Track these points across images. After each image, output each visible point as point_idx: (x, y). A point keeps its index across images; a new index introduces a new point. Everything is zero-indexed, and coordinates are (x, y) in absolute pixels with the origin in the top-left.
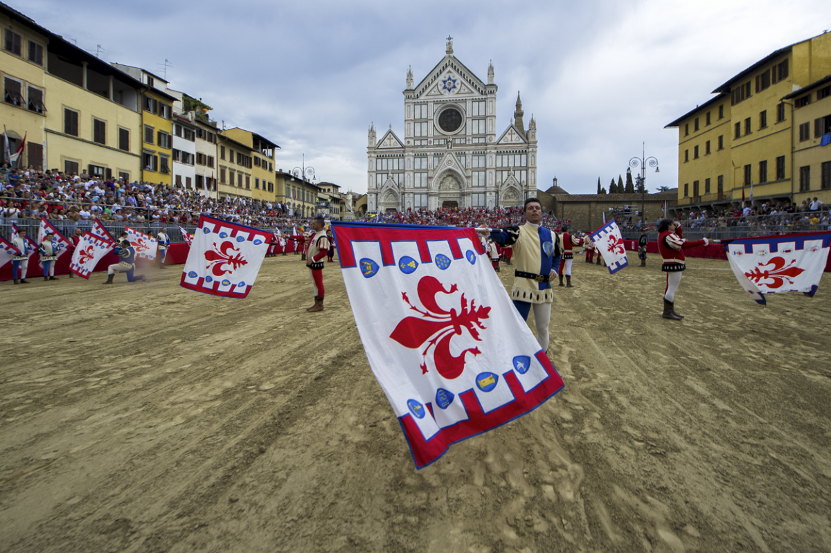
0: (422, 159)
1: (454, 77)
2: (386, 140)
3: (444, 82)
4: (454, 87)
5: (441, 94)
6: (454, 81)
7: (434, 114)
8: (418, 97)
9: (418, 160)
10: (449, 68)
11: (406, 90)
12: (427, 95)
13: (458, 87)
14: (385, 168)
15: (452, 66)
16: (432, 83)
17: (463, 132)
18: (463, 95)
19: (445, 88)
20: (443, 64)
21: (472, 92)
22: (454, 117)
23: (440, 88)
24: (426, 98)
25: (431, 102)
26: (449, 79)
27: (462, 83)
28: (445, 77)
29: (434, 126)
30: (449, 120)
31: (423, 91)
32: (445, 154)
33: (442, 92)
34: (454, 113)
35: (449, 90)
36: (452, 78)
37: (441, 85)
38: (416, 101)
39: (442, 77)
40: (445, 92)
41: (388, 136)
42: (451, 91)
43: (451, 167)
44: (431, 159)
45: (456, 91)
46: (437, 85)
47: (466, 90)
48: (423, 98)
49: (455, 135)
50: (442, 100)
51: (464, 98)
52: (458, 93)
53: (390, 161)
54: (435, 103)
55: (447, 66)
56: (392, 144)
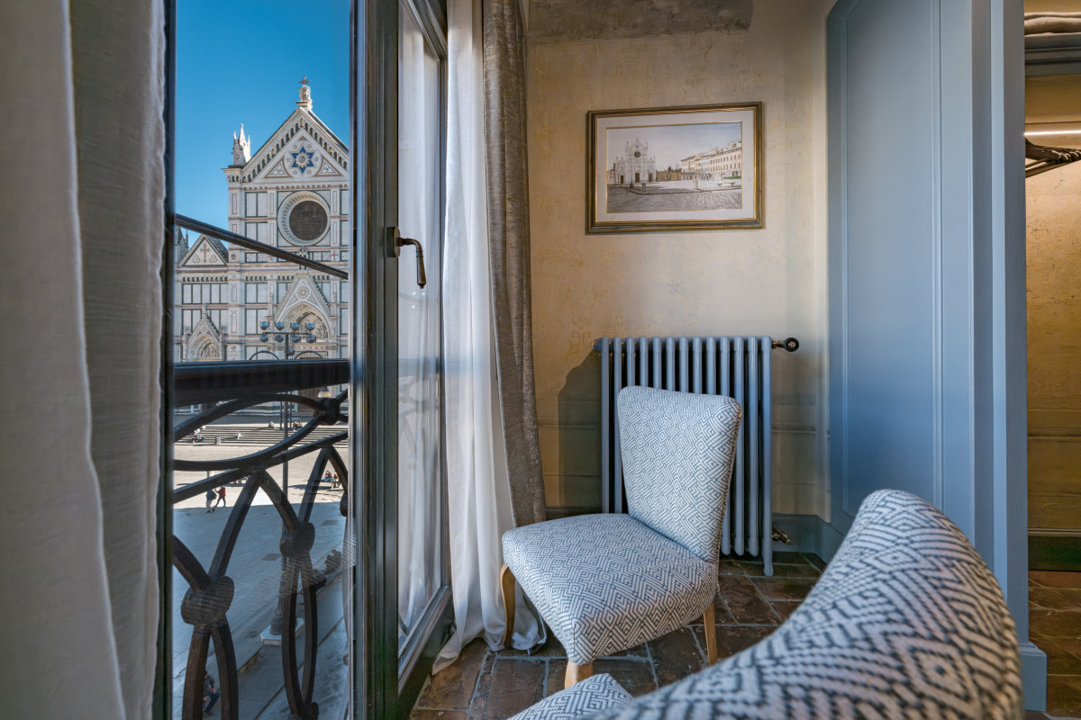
0: (260, 286)
1: (310, 146)
2: (198, 252)
3: (295, 155)
4: (311, 164)
5: (290, 176)
6: (311, 155)
7: (278, 209)
8: (250, 181)
9: (251, 288)
10: (302, 132)
11: (230, 167)
12: (266, 177)
13: (317, 164)
14: (196, 300)
15: (306, 129)
16: (273, 156)
17: (324, 242)
18: (324, 179)
19: (295, 165)
20: (291, 125)
21: (340, 175)
22: (315, 216)
23: (287, 165)
24: (265, 180)
25: (271, 188)
26: (303, 150)
27: (323, 158)
28: (295, 147)
29: (278, 229)
30: (307, 219)
31: (259, 170)
32: (296, 279)
33: (291, 171)
34: (315, 209)
35: (303, 170)
36: (308, 150)
37: (288, 160)
38: (247, 186)
39: (290, 147)
40: (295, 173)
41: (202, 246)
42: (306, 171)
43: (305, 300)
44: (272, 286)
45: (314, 170)
46: (282, 159)
47: (330, 170)
48: (259, 181)
49: (314, 245)
50: (290, 185)
51: (326, 184)
52: (316, 175)
53: (206, 288)
54: (279, 191)
55: (297, 129)
56: (207, 258)
